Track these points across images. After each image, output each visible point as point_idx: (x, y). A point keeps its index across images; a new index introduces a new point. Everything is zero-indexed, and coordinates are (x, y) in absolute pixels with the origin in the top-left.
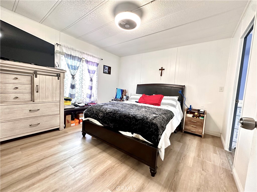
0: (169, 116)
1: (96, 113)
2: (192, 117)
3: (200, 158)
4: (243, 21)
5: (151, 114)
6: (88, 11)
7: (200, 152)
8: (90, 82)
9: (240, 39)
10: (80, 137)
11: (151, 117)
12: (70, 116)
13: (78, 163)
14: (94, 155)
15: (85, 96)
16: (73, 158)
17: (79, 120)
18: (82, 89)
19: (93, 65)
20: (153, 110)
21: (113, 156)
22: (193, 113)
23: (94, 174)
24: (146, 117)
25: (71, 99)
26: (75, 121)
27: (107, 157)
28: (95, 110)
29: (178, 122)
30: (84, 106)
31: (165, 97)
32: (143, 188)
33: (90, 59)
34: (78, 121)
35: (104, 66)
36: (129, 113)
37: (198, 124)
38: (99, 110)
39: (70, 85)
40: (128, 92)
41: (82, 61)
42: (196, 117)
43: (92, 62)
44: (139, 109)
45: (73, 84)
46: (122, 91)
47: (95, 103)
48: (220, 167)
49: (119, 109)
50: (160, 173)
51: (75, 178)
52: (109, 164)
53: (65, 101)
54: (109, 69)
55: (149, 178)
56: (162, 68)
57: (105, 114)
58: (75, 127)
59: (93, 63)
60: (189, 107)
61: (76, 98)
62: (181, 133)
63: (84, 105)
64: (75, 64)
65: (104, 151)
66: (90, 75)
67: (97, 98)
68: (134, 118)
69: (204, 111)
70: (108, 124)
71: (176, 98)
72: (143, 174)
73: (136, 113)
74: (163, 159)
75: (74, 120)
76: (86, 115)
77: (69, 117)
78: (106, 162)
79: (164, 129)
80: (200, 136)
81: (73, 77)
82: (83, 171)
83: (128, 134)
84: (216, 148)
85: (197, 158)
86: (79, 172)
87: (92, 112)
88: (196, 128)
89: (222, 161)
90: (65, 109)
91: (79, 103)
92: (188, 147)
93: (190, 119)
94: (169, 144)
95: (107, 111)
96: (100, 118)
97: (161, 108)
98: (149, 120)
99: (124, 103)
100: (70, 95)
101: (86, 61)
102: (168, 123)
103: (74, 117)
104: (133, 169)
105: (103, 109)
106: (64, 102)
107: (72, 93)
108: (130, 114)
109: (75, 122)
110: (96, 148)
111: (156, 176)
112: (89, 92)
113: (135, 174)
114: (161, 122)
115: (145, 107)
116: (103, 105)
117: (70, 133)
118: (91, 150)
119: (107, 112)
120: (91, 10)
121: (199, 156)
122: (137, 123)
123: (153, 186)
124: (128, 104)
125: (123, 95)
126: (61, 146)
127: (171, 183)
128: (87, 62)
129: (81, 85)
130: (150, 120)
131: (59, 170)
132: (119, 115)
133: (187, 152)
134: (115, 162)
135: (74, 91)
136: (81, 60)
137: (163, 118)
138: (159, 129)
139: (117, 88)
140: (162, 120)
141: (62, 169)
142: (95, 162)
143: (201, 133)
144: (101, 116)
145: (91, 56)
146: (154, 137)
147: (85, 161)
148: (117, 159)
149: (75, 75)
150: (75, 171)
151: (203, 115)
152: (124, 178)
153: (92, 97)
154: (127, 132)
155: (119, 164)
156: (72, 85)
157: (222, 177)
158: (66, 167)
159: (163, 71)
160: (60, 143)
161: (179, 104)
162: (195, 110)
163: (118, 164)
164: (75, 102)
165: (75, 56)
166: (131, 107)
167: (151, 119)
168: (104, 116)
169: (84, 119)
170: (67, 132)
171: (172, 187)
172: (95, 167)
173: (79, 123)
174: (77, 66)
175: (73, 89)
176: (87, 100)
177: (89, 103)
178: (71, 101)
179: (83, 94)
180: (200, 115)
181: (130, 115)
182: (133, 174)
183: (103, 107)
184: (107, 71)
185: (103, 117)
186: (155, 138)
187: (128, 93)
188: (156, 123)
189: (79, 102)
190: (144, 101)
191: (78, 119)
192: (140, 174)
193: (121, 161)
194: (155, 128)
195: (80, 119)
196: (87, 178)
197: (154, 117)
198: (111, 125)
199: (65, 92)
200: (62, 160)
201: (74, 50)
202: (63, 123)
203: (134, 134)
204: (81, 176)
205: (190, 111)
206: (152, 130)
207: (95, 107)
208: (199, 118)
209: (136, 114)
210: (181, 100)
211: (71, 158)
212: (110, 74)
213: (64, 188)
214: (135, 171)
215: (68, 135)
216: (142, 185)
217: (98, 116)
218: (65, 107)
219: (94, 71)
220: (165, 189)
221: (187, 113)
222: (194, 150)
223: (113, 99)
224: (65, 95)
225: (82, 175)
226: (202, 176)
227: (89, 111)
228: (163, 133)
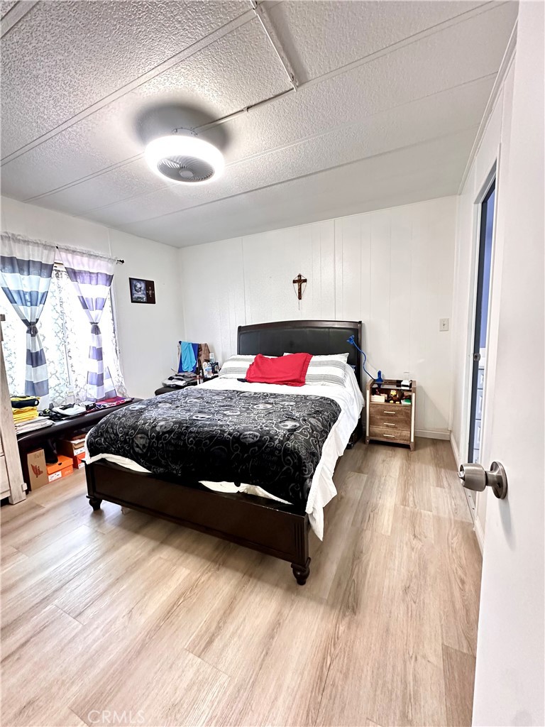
0: (328, 416)
1: (125, 439)
2: (386, 401)
3: (408, 506)
4: (476, 158)
5: (280, 422)
6: (50, 126)
7: (408, 489)
8: (93, 337)
9: (473, 205)
10: (83, 514)
11: (282, 432)
12: (42, 451)
13: (88, 599)
14: (135, 563)
15: (82, 382)
16: (72, 586)
17: (75, 459)
18: (70, 362)
19: (94, 282)
20: (287, 403)
21: (192, 553)
22: (387, 391)
23: (143, 620)
24: (268, 433)
25: (35, 400)
26: (60, 464)
27: (174, 561)
28: (119, 430)
29: (353, 421)
30: (84, 414)
31: (315, 359)
32: (279, 624)
33: (83, 265)
34: (70, 461)
35: (131, 279)
36: (221, 426)
37: (400, 417)
38: (133, 429)
39: (23, 356)
40: (215, 348)
41: (54, 272)
42: (395, 402)
43: (90, 273)
44: (248, 409)
45: (34, 352)
46: (198, 349)
47: (118, 395)
48: (450, 520)
49: (194, 418)
50: (318, 570)
51: (86, 649)
52: (184, 580)
53: (14, 409)
54: (147, 289)
55: (293, 592)
56: (300, 276)
57: (153, 439)
58: (61, 483)
59: (93, 275)
60: (376, 377)
61: (51, 392)
62: (364, 446)
63: (84, 409)
64: (31, 288)
65: (164, 542)
66: (90, 316)
67: (120, 380)
68: (237, 441)
69: (411, 384)
70: (166, 467)
71: (342, 358)
72: (277, 585)
73: (240, 424)
74: (321, 536)
75: (55, 461)
76: (95, 447)
77: (37, 458)
78: (173, 575)
79: (315, 457)
80: (407, 447)
81: (32, 328)
82: (108, 620)
83: (227, 487)
84: (440, 472)
85: (402, 507)
86: (97, 628)
87: (112, 436)
88: (396, 428)
89: (453, 504)
90: (19, 436)
91: (65, 408)
92: (380, 481)
93: (379, 407)
94: (334, 492)
95: (158, 429)
96: (140, 452)
97: (306, 394)
98: (277, 442)
99: (205, 391)
100: (30, 385)
101: (67, 272)
102: (326, 438)
103: (55, 451)
104: (251, 576)
105: (145, 424)
106: (14, 414)
107: (36, 378)
108: (223, 431)
109: (61, 467)
110: (138, 537)
111: (309, 581)
112: (94, 366)
113: (257, 589)
114: (307, 441)
115: (265, 396)
116: (145, 409)
117: (48, 506)
118: (124, 548)
119: (159, 433)
120: (60, 122)
121: (404, 501)
122: (246, 455)
123: (304, 609)
124: (218, 393)
125: (202, 358)
126: (24, 555)
127: (346, 590)
128: (73, 274)
129: (62, 348)
130: (281, 442)
131: (31, 638)
132: (194, 438)
133: (379, 496)
134: (200, 568)
135: (41, 373)
136: (52, 270)
137: (313, 428)
138: (304, 462)
139: (180, 342)
140: (312, 436)
141: (41, 631)
142: (143, 583)
143: (407, 438)
144: (141, 447)
145: (82, 254)
146: (294, 486)
147: (111, 586)
148: (203, 558)
149: (37, 320)
150: (85, 628)
151: (410, 393)
152: (230, 608)
153: (104, 381)
154: (224, 483)
155: (210, 574)
156: (31, 354)
157: (454, 545)
158: (52, 622)
159: (303, 285)
160: (19, 549)
161: (351, 371)
162: (391, 382)
163: (209, 571)
164: (52, 406)
165: (29, 261)
166: (225, 403)
167: (282, 439)
168: (149, 443)
169: (89, 460)
170: (38, 506)
171: (348, 601)
172: (144, 597)
173: (75, 466)
174: (41, 291)
175: (37, 365)
176: (89, 391)
177: (97, 401)
178: (37, 405)
179: (73, 377)
180: (403, 395)
181: (225, 435)
182: (252, 592)
183: (143, 416)
184: (141, 295)
185: (150, 447)
186: (297, 488)
187: (214, 352)
188: (295, 449)
189: (64, 404)
190: (260, 376)
191: (71, 455)
192: (267, 587)
193: (215, 561)
194: (294, 463)
195: (75, 454)
196: (123, 639)
197: (289, 430)
198: (176, 469)
199: (9, 380)
200: (38, 600)
201: (19, 239)
202: (19, 479)
203: (242, 484)
204: (107, 635)
205: (379, 386)
206: (288, 469)
207: (119, 418)
208: (400, 403)
209: (241, 427)
210: (356, 361)
211: (64, 588)
212: (153, 302)
213: (54, 690)
214: (255, 581)
215: (43, 514)
216: (277, 616)
217: (133, 446)
218: (18, 428)
219: (100, 302)
220: (333, 612)
221: (373, 392)
222: (395, 489)
223: (173, 375)
224: (11, 390)
225: (107, 631)
226: (413, 554)
227: (102, 435)
228: (315, 470)
